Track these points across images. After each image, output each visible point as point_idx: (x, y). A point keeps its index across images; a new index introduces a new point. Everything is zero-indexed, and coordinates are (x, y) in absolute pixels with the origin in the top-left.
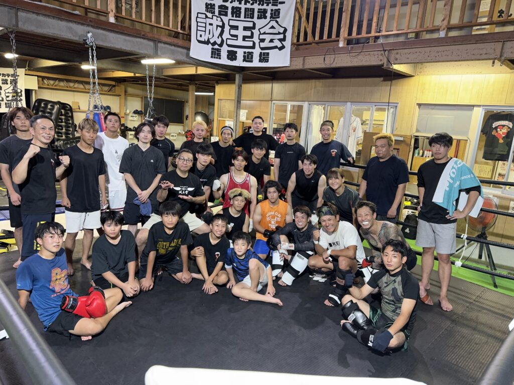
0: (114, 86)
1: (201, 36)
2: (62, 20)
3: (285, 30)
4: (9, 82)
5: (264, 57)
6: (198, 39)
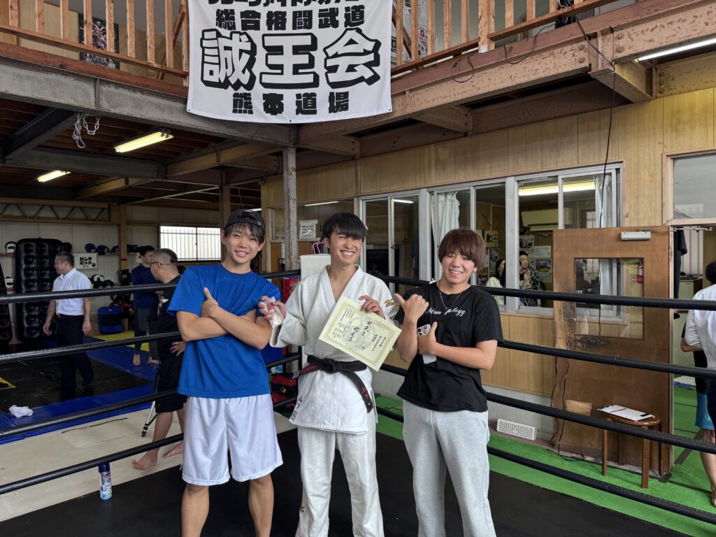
1: (211, 73)
3: (378, 44)
5: (339, 102)
6: (205, 79)
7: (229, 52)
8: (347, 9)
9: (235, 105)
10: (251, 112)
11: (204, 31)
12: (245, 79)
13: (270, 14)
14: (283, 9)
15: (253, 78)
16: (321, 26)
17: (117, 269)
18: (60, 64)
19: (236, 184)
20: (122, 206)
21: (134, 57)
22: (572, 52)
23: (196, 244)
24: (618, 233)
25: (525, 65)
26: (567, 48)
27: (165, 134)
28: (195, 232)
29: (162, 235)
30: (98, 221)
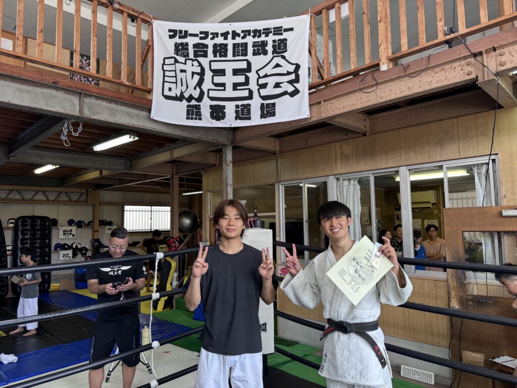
1: (170, 89)
3: (298, 67)
5: (268, 110)
6: (165, 94)
7: (185, 74)
8: (274, 41)
9: (188, 113)
10: (200, 119)
11: (165, 58)
12: (196, 94)
14: (225, 42)
15: (202, 93)
17: (90, 238)
18: (53, 81)
19: (183, 174)
20: (96, 191)
21: (111, 77)
22: (460, 67)
23: (151, 219)
24: (499, 210)
25: (421, 79)
26: (456, 64)
27: (133, 137)
28: (150, 210)
29: (125, 212)
30: (79, 202)
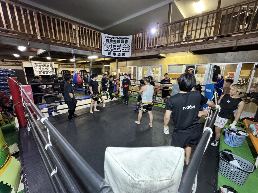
0: (81, 65)
1: (105, 48)
2: (63, 47)
3: (129, 46)
4: (49, 66)
5: (124, 54)
7: (108, 46)
8: (125, 41)
9: (109, 54)
10: (111, 55)
11: (104, 42)
12: (110, 50)
13: (114, 40)
14: (116, 40)
15: (111, 50)
16: (121, 43)
22: (156, 52)
